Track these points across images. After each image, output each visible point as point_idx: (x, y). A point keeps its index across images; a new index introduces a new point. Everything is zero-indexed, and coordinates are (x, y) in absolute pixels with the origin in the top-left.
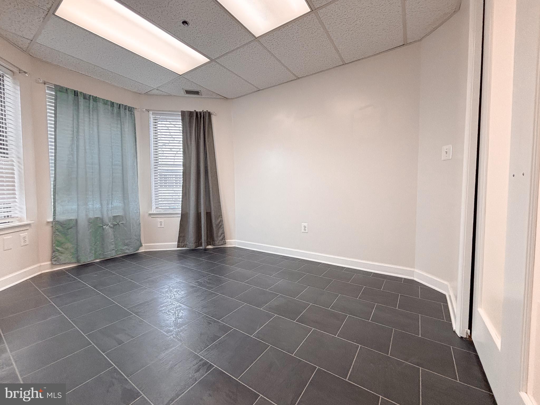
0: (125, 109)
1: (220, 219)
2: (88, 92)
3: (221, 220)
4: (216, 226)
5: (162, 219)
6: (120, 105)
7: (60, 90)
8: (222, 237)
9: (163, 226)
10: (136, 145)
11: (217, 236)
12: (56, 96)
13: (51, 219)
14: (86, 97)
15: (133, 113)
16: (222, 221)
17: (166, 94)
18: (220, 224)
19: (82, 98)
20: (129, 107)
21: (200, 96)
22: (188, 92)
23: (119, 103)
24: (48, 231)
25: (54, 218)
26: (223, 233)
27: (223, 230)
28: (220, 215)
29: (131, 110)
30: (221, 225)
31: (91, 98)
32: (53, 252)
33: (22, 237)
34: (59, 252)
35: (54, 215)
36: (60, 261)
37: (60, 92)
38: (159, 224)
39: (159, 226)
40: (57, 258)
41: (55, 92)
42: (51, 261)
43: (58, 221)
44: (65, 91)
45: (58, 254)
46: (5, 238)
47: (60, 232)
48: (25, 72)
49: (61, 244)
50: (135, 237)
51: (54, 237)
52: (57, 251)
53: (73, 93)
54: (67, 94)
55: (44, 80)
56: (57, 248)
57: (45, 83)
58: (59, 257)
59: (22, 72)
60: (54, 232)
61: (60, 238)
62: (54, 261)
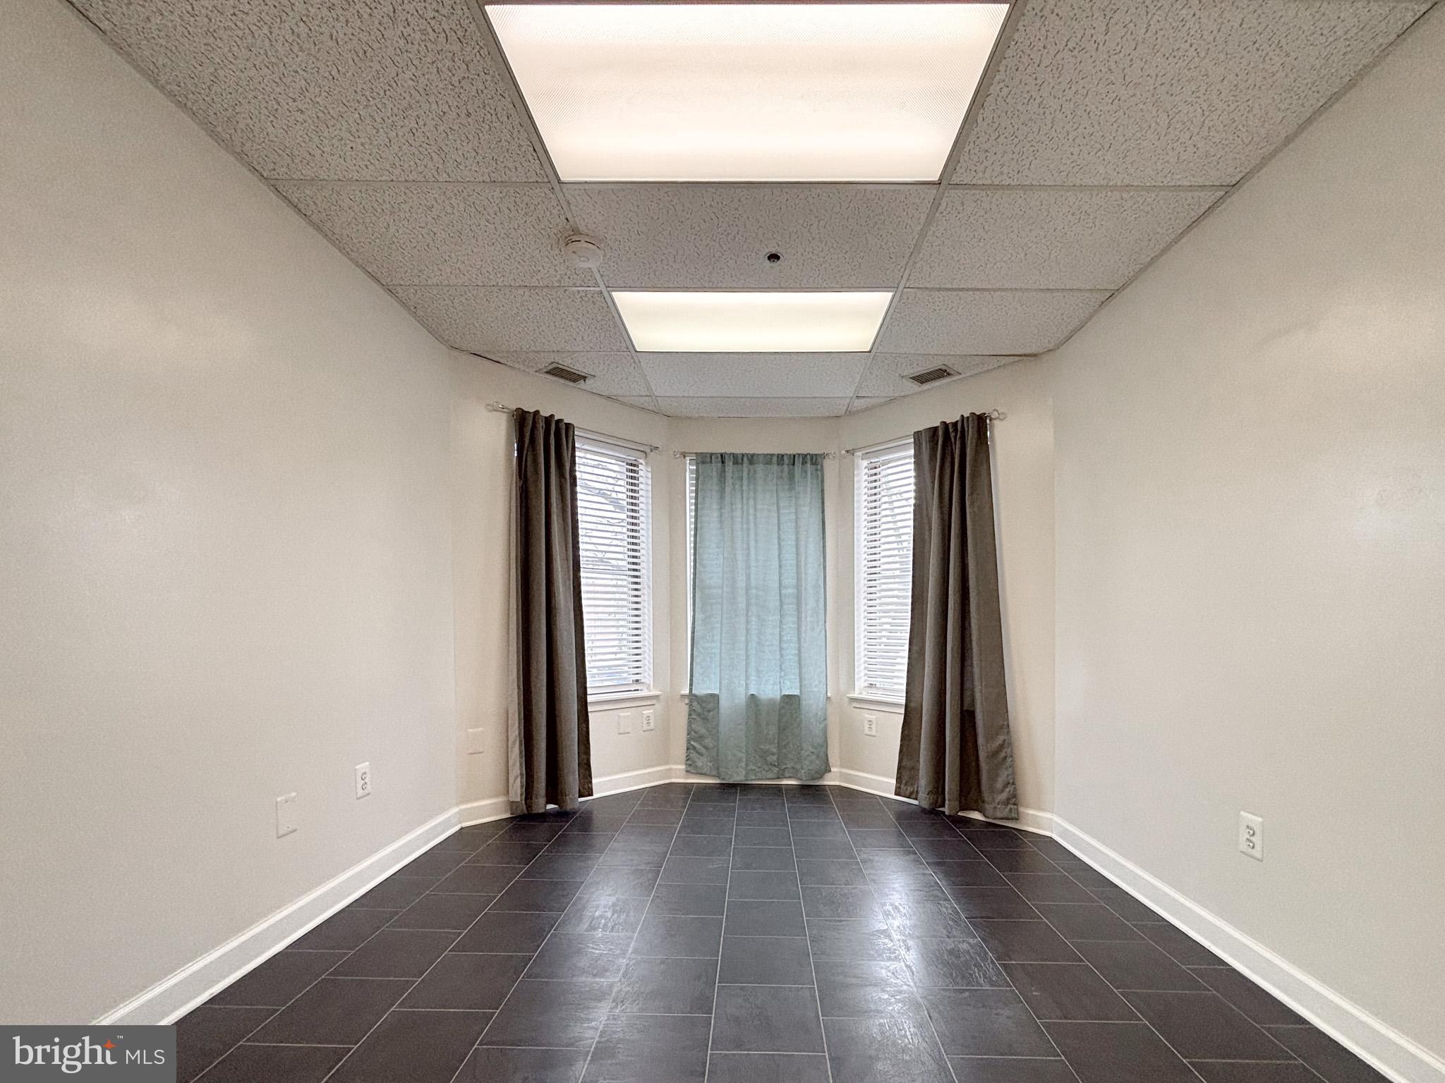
0: (804, 463)
1: (1001, 738)
2: (738, 450)
3: (1004, 740)
4: (988, 757)
5: (871, 715)
6: (794, 456)
7: (703, 459)
8: (1004, 796)
9: (873, 733)
10: (824, 538)
11: (992, 790)
12: (697, 470)
13: (687, 692)
14: (738, 459)
15: (819, 467)
16: (1010, 744)
17: (883, 400)
18: (1003, 754)
19: (731, 464)
20: (812, 456)
21: (954, 378)
22: (922, 379)
23: (792, 452)
24: (682, 710)
25: (691, 690)
26: (1012, 783)
27: (1014, 773)
28: (1002, 723)
29: (815, 460)
30: (1005, 753)
31: (745, 459)
32: (688, 749)
33: (645, 717)
34: (697, 752)
35: (691, 685)
36: (696, 767)
37: (703, 463)
38: (867, 726)
39: (867, 731)
40: (694, 762)
41: (697, 464)
42: (686, 764)
43: (695, 696)
44: (709, 460)
45: (694, 755)
46: (621, 714)
47: (699, 715)
48: (657, 448)
49: (700, 738)
50: (810, 747)
51: (690, 723)
52: (694, 748)
53: (720, 459)
54: (711, 462)
55: (683, 451)
56: (692, 743)
57: (684, 455)
58: (696, 760)
59: (654, 449)
60: (689, 715)
61: (697, 726)
62: (690, 765)
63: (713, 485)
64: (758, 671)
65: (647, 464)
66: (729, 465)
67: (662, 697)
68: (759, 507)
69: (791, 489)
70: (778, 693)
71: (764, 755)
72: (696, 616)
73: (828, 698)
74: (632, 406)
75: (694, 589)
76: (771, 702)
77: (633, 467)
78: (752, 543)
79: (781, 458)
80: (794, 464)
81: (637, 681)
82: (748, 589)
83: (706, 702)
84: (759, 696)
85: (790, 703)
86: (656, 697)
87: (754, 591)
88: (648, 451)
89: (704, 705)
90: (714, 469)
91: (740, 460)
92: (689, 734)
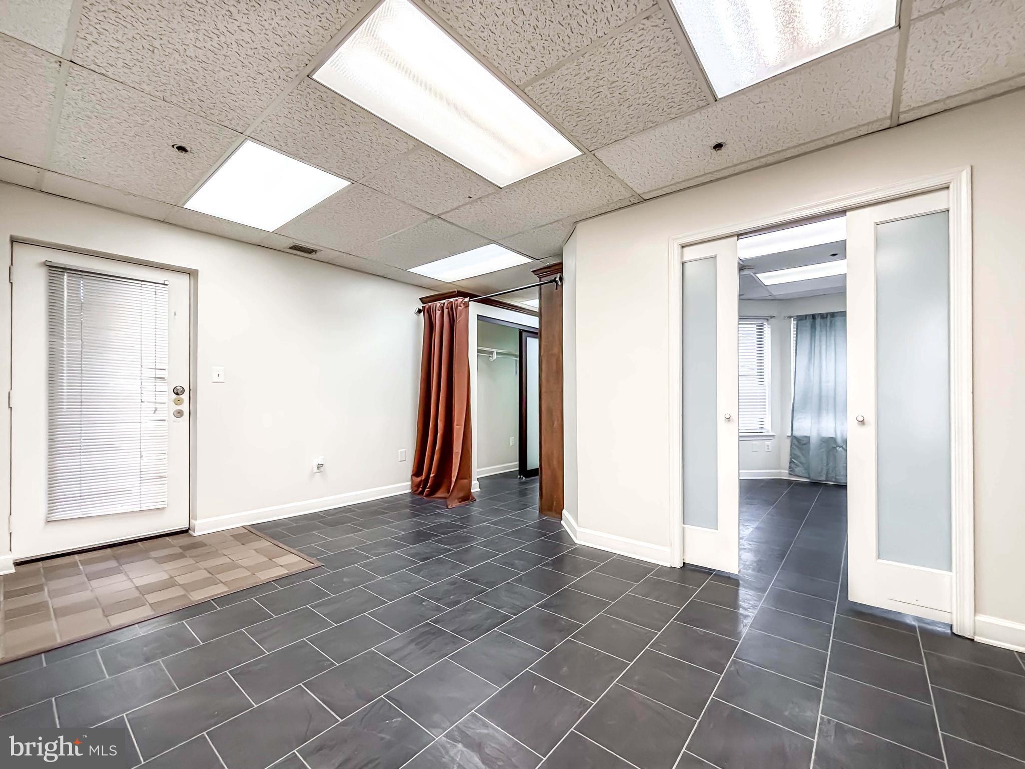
2: (824, 311)
7: (800, 319)
12: (797, 323)
13: (790, 435)
14: (823, 316)
19: (819, 318)
24: (788, 442)
25: (792, 434)
31: (829, 315)
32: (790, 463)
33: (767, 445)
34: (796, 465)
35: (792, 430)
36: (794, 472)
40: (793, 470)
41: (797, 321)
42: (789, 471)
43: (795, 436)
44: (805, 318)
45: (793, 466)
47: (797, 447)
48: (774, 316)
49: (797, 458)
51: (791, 450)
52: (794, 463)
53: (812, 317)
55: (789, 315)
56: (793, 460)
57: (790, 317)
58: (795, 469)
59: (772, 317)
60: (791, 446)
61: (798, 452)
62: (791, 471)
65: (768, 324)
66: (818, 320)
67: (776, 437)
77: (760, 328)
81: (762, 428)
83: (800, 439)
86: (773, 436)
88: (769, 318)
89: (799, 441)
90: (808, 323)
91: (825, 316)
92: (791, 455)
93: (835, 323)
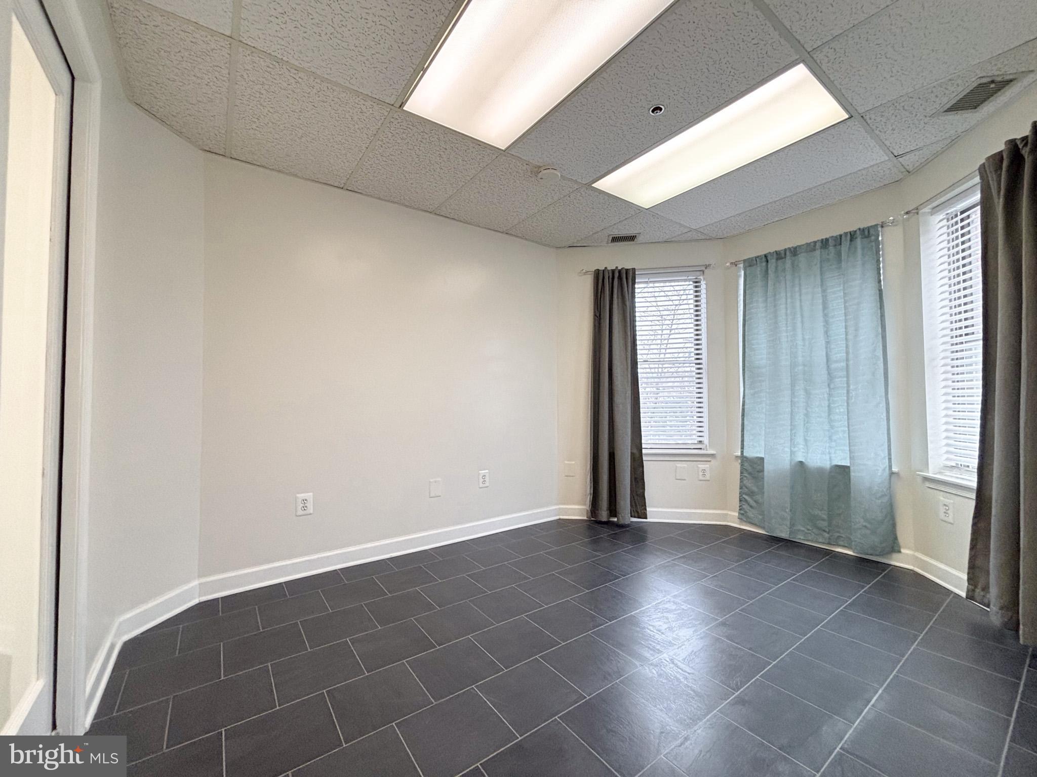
0: (853, 239)
2: (780, 247)
5: (948, 498)
6: (841, 237)
7: (750, 263)
9: (950, 519)
12: (746, 274)
13: (739, 454)
14: (780, 256)
15: (872, 238)
19: (775, 261)
20: (862, 230)
24: (737, 467)
25: (742, 452)
29: (866, 233)
31: (788, 253)
32: (740, 500)
33: (700, 470)
34: (749, 504)
35: (742, 448)
36: (748, 517)
37: (750, 266)
38: (942, 509)
39: (942, 515)
40: (746, 512)
41: (746, 268)
42: (739, 513)
43: (746, 457)
44: (755, 262)
45: (746, 507)
46: (678, 465)
47: (750, 474)
48: (709, 265)
49: (751, 494)
50: (862, 520)
51: (741, 480)
52: (746, 501)
53: (764, 259)
54: (757, 264)
55: (734, 261)
56: (744, 496)
57: (735, 264)
58: (748, 511)
59: (707, 267)
60: (741, 473)
61: (749, 483)
62: (742, 514)
63: (759, 283)
64: (806, 440)
65: (704, 279)
66: (772, 262)
67: (717, 456)
68: (804, 291)
69: (839, 268)
70: (828, 463)
71: (813, 519)
72: (746, 391)
73: (892, 474)
74: (686, 241)
75: (744, 370)
76: (820, 471)
77: (696, 284)
78: (799, 325)
79: (825, 243)
80: (841, 244)
81: (699, 441)
82: (793, 366)
83: (756, 464)
84: (806, 463)
85: (843, 471)
86: (713, 455)
87: (801, 368)
88: (703, 269)
89: (755, 466)
90: (758, 270)
91: (783, 255)
92: (741, 488)
93: (797, 266)
